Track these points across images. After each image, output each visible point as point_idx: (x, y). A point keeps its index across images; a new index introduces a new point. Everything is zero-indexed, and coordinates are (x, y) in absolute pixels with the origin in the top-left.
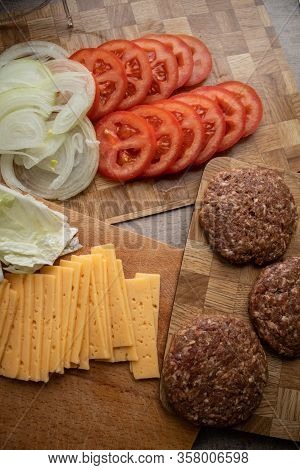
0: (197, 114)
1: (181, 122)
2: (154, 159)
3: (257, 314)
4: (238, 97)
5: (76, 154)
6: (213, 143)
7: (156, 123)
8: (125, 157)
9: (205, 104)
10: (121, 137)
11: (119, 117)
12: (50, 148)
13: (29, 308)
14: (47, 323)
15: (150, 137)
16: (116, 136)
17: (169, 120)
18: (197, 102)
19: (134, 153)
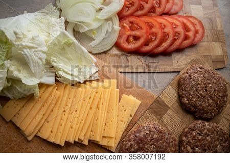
0: (172, 27)
1: (163, 29)
2: (146, 44)
3: (184, 138)
4: (194, 25)
5: (107, 32)
6: (177, 43)
7: (151, 26)
8: (131, 39)
9: (177, 23)
10: (131, 29)
11: (132, 19)
12: (95, 25)
13: (64, 103)
14: (71, 113)
15: (147, 32)
16: (129, 28)
17: (158, 26)
18: (173, 21)
19: (136, 38)
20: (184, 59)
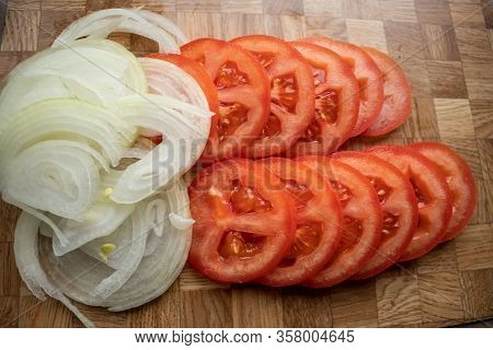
0: (374, 194)
1: (345, 203)
4: (442, 173)
9: (391, 179)
16: (227, 203)
18: (378, 171)
19: (253, 240)
20: (414, 292)
